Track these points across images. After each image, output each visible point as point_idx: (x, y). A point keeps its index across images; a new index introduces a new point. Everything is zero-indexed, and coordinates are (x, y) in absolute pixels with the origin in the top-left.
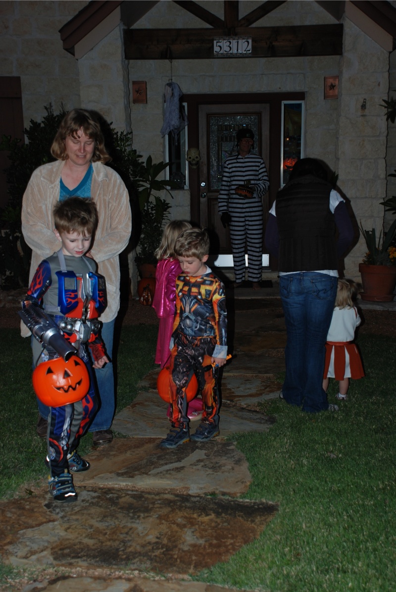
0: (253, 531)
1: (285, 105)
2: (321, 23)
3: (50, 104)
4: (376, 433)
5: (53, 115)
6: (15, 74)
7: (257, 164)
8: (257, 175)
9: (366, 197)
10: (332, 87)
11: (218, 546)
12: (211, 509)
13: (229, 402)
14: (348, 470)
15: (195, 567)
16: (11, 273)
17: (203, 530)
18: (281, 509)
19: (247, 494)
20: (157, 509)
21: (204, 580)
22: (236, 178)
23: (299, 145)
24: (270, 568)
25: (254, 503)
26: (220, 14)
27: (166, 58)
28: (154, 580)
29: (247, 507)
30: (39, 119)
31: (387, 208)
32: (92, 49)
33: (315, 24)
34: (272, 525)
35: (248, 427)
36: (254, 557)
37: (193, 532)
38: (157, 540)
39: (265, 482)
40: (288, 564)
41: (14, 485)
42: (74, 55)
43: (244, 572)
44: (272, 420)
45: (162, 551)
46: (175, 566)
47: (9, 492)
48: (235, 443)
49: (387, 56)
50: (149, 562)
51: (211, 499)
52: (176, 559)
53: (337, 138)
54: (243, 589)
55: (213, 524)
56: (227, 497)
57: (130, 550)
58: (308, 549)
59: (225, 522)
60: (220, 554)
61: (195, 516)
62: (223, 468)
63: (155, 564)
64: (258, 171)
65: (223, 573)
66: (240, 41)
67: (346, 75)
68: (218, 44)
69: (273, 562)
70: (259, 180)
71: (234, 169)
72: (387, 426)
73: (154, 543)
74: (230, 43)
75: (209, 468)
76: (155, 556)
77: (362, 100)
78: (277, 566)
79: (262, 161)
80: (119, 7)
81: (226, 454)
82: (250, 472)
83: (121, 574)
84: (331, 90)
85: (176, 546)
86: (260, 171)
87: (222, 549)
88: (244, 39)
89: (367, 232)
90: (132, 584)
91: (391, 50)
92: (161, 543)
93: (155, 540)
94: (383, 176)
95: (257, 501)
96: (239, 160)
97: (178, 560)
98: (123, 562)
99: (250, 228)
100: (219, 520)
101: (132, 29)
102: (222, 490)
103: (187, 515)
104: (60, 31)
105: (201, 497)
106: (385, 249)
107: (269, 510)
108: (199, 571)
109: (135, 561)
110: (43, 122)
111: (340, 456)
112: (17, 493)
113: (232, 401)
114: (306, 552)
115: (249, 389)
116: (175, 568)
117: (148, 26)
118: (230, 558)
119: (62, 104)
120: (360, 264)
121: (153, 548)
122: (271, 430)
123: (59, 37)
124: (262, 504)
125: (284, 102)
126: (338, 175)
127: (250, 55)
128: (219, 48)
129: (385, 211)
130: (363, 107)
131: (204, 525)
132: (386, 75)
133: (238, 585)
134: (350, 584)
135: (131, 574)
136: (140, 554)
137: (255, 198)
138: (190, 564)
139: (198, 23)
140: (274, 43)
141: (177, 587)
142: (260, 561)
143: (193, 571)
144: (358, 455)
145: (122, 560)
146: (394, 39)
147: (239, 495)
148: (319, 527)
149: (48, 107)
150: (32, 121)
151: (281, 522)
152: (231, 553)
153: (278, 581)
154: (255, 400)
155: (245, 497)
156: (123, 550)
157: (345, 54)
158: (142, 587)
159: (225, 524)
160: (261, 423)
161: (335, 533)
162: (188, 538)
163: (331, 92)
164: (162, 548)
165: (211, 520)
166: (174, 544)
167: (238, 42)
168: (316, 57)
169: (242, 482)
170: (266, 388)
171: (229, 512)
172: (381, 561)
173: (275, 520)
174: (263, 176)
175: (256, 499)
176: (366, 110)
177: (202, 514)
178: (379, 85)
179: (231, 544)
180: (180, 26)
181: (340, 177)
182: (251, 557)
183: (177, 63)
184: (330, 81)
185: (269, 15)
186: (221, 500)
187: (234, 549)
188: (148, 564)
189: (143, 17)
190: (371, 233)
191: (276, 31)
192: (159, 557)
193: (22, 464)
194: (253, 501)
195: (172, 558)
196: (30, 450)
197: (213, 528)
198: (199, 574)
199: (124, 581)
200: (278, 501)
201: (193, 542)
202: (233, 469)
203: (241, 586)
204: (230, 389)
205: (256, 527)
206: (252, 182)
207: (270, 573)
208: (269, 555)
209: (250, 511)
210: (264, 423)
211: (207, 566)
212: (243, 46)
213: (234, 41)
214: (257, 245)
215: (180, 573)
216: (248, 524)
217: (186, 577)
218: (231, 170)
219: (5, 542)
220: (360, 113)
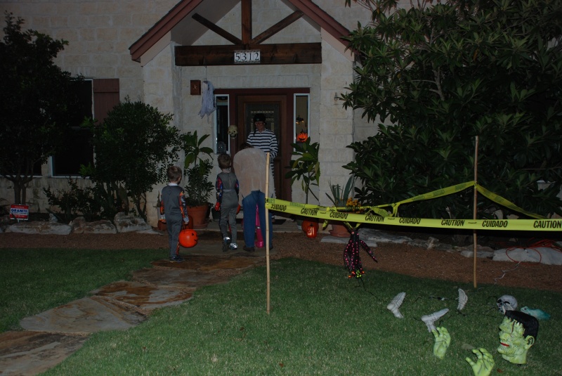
1: (296, 96)
6: (116, 77)
9: (339, 162)
26: (239, 36)
27: (202, 65)
32: (152, 59)
42: (140, 63)
49: (351, 64)
66: (252, 53)
67: (323, 77)
68: (237, 55)
74: (245, 54)
77: (335, 94)
80: (170, 32)
88: (254, 52)
91: (354, 60)
104: (130, 49)
106: (345, 199)
115: (163, 297)
123: (129, 53)
127: (259, 63)
128: (238, 58)
130: (336, 98)
132: (352, 77)
139: (224, 42)
140: (275, 55)
157: (323, 62)
167: (250, 54)
176: (337, 101)
178: (346, 84)
181: (320, 147)
183: (209, 68)
185: (274, 36)
190: (336, 187)
191: (275, 47)
204: (148, 298)
212: (255, 56)
213: (248, 53)
220: (333, 103)
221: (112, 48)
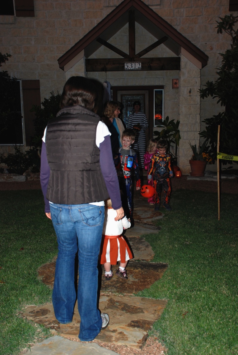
0: (158, 275)
1: (155, 91)
2: (170, 57)
3: (53, 91)
4: (205, 233)
5: (54, 96)
6: (37, 79)
7: (143, 116)
8: (143, 121)
9: (192, 131)
10: (176, 83)
11: (144, 282)
12: (138, 267)
13: (139, 221)
14: (195, 249)
15: (135, 290)
16: (35, 165)
17: (136, 275)
18: (169, 266)
19: (153, 260)
20: (115, 267)
21: (140, 296)
22: (134, 123)
23: (161, 108)
24: (168, 290)
25: (157, 264)
26: (127, 51)
27: (104, 71)
28: (119, 296)
29: (154, 265)
30: (48, 97)
31: (201, 136)
32: (72, 67)
33: (167, 57)
34: (167, 273)
35: (149, 231)
36: (161, 286)
37: (132, 276)
38: (117, 280)
39: (161, 255)
40: (176, 289)
41: (51, 257)
42: (64, 70)
43: (157, 292)
44: (159, 229)
45: (120, 284)
46: (127, 290)
47: (50, 260)
48: (145, 238)
49: (199, 71)
50: (115, 289)
51: (138, 262)
52: (127, 287)
53: (179, 105)
54: (157, 299)
55: (140, 273)
56: (145, 262)
57: (106, 284)
58: (183, 282)
59: (145, 272)
60: (145, 285)
61: (132, 269)
62: (141, 249)
63: (118, 290)
64: (143, 119)
65: (148, 293)
66: (136, 64)
67: (182, 79)
68: (127, 65)
69: (169, 288)
70: (144, 123)
71: (133, 119)
72: (209, 230)
73: (116, 281)
74: (132, 64)
75: (135, 249)
76: (117, 286)
77: (189, 89)
78: (171, 289)
79: (145, 115)
80: (84, 50)
81: (141, 243)
82: (153, 251)
83: (104, 294)
84: (175, 85)
85: (126, 282)
86: (144, 119)
87: (146, 283)
88: (138, 63)
89: (193, 146)
90: (110, 298)
91: (201, 68)
92: (119, 281)
93: (116, 280)
94: (199, 122)
95: (158, 263)
96: (134, 115)
97: (128, 288)
98: (104, 289)
99: (140, 144)
100: (143, 271)
101: (88, 59)
102: (142, 258)
103: (129, 269)
104: (58, 60)
105: (133, 262)
106: (200, 153)
107: (164, 266)
108: (137, 292)
109: (109, 288)
110: (49, 99)
111: (191, 243)
112: (53, 260)
113: (140, 220)
114: (183, 283)
115: (147, 215)
116: (127, 291)
117: (95, 58)
118: (150, 286)
119: (58, 91)
120: (190, 160)
121: (116, 283)
122: (159, 233)
123: (57, 63)
124: (161, 264)
125: (155, 90)
126: (179, 121)
127: (141, 70)
128: (127, 67)
129: (200, 137)
130: (190, 92)
131: (136, 273)
132: (199, 79)
133: (155, 298)
134: (203, 296)
135: (108, 294)
136: (111, 285)
137: (142, 131)
138: (133, 289)
139: (117, 56)
140: (151, 65)
141: (129, 299)
142: (163, 288)
143: (135, 292)
144: (199, 243)
145: (103, 288)
146: (202, 64)
147: (150, 260)
148: (186, 273)
149: (52, 92)
150: (45, 99)
151: (170, 271)
152: (150, 285)
153: (173, 296)
154: (150, 220)
155: (153, 261)
156: (103, 284)
157: (182, 70)
158: (114, 299)
159: (146, 273)
160: (154, 230)
161: (194, 275)
162: (130, 279)
163: (175, 86)
164: (120, 283)
165: (139, 271)
166: (125, 281)
167: (135, 64)
168: (168, 71)
169: (150, 255)
170: (154, 215)
171: (147, 268)
172: (214, 286)
173: (167, 271)
174: (145, 122)
175: (157, 262)
176: (191, 94)
177: (135, 269)
178: (196, 83)
179: (149, 281)
180: (109, 57)
181: (180, 122)
182: (160, 286)
183: (108, 73)
184: (175, 81)
185: (148, 53)
186: (143, 263)
187: (151, 283)
188: (115, 290)
189: (94, 54)
190: (194, 146)
191: (152, 60)
192: (119, 287)
193: (53, 248)
194: (156, 263)
195: (125, 287)
196: (55, 242)
197: (141, 274)
198: (138, 293)
199: (106, 296)
200: (167, 263)
201: (133, 280)
202: (145, 249)
203: (156, 298)
204: (138, 215)
205: (159, 274)
206: (141, 124)
207: (168, 292)
208: (167, 285)
209: (156, 267)
210: (156, 230)
211: (140, 290)
212: (138, 66)
213: (134, 64)
214: (143, 152)
215: (129, 293)
216: (156, 273)
217: (132, 294)
218: (131, 119)
219: (52, 280)
220: (188, 95)
221: (34, 59)
